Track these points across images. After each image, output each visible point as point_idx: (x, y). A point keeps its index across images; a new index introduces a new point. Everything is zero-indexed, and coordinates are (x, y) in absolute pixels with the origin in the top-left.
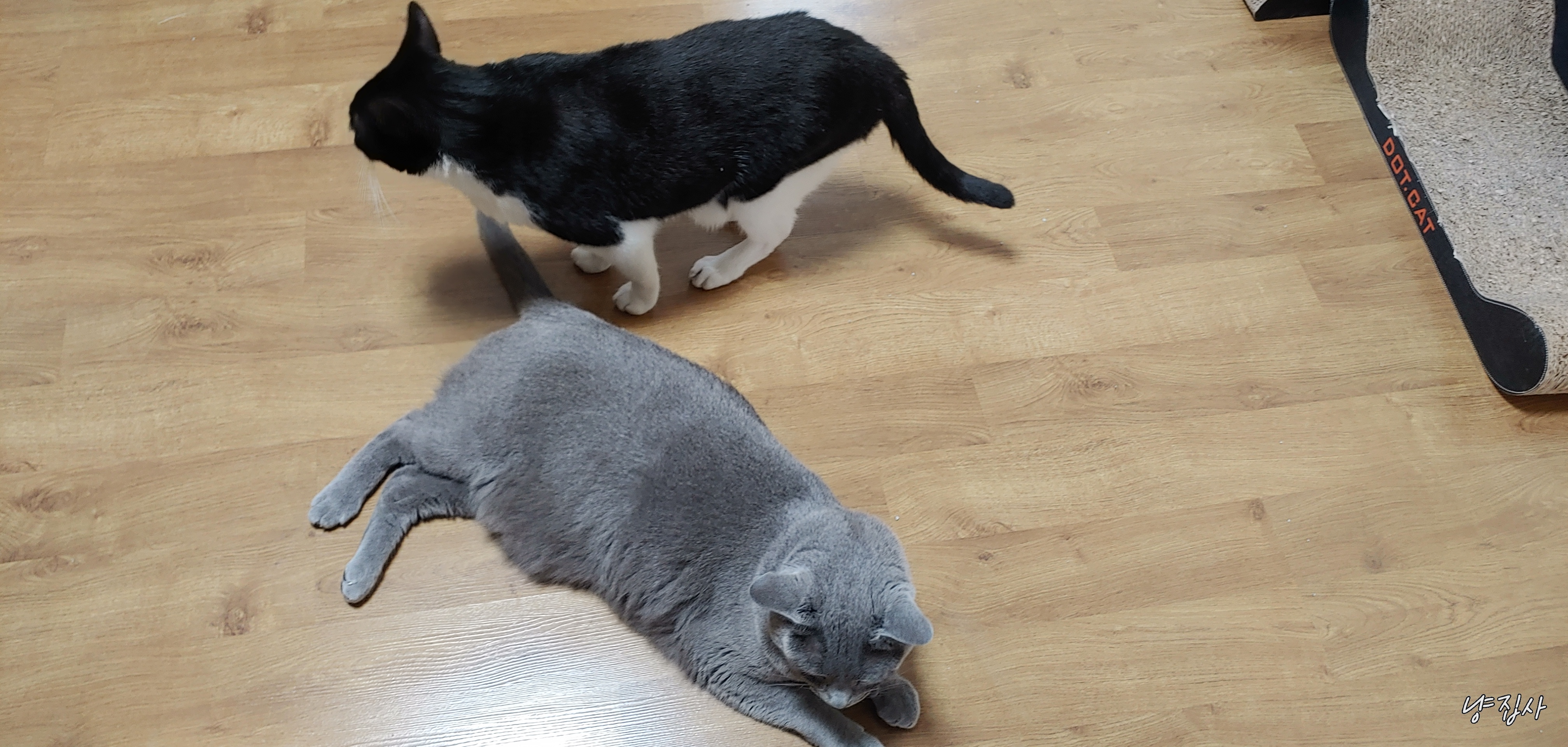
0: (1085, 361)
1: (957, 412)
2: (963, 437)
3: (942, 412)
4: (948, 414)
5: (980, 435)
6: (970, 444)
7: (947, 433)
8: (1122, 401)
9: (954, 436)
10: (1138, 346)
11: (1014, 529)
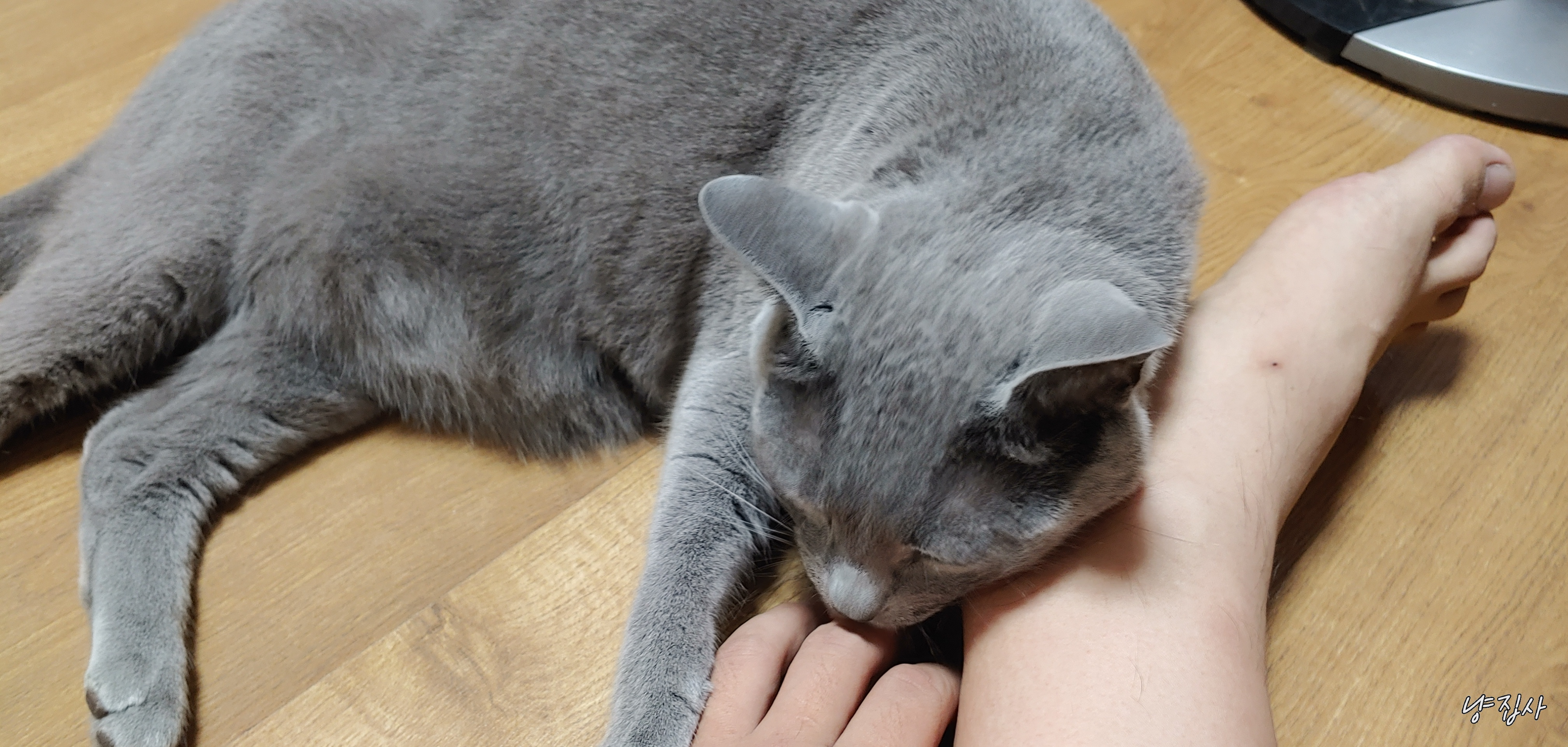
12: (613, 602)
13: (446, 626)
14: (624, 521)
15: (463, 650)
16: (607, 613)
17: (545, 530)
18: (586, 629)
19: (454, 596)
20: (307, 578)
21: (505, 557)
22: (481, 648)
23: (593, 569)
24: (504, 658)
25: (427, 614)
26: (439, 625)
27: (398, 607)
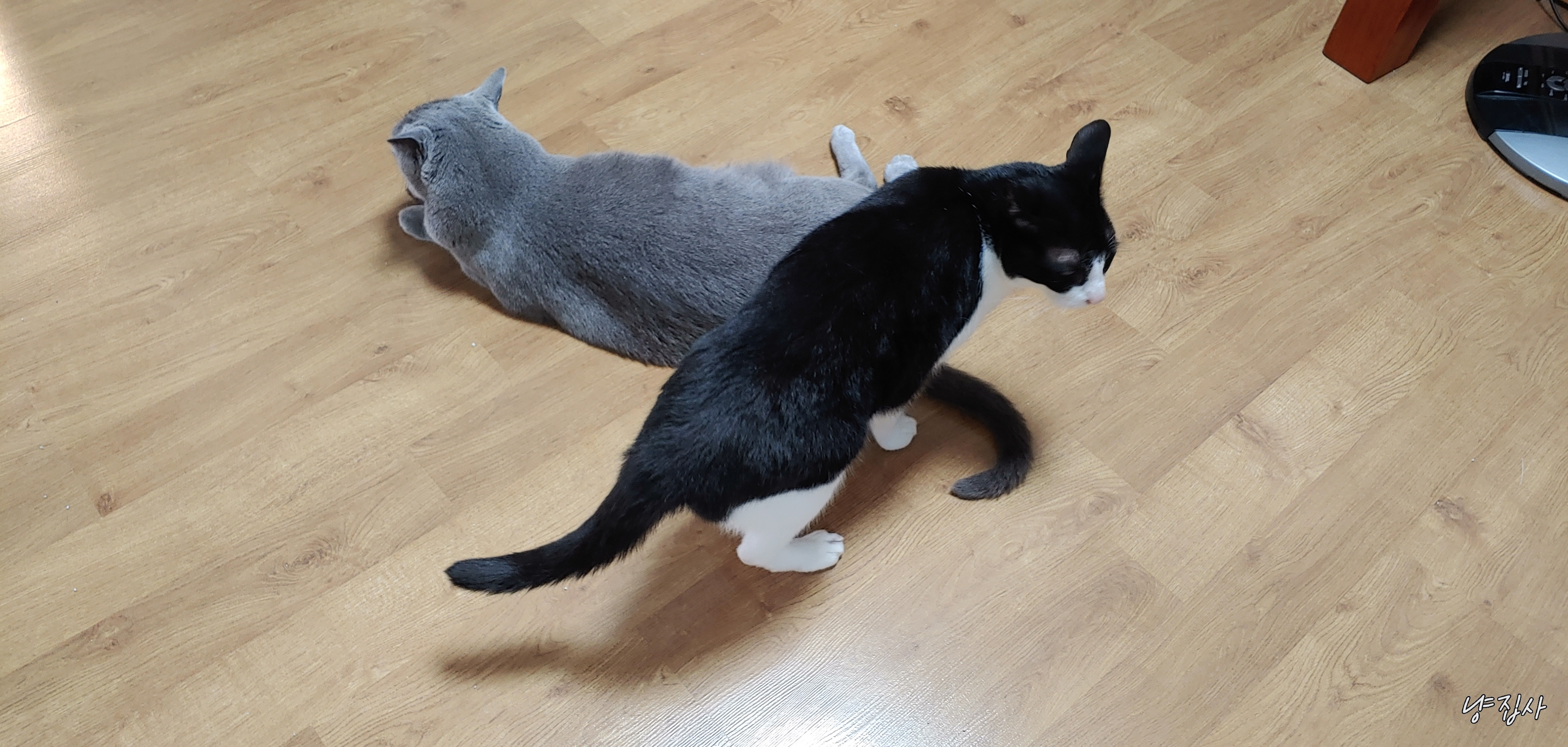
0: (329, 581)
1: (454, 461)
2: (438, 440)
3: (470, 454)
4: (462, 454)
5: (422, 449)
6: (430, 436)
7: (456, 436)
8: (277, 553)
9: (448, 436)
10: (268, 630)
11: (361, 382)
12: (1294, 418)
13: (1244, 422)
14: (1288, 393)
15: (1252, 429)
16: (1293, 422)
17: (1263, 393)
18: (1288, 426)
19: (1242, 412)
20: (1193, 403)
21: (1254, 401)
22: (1257, 429)
23: (1284, 407)
24: (1266, 433)
25: (1236, 417)
26: (1242, 421)
27: (1226, 414)
